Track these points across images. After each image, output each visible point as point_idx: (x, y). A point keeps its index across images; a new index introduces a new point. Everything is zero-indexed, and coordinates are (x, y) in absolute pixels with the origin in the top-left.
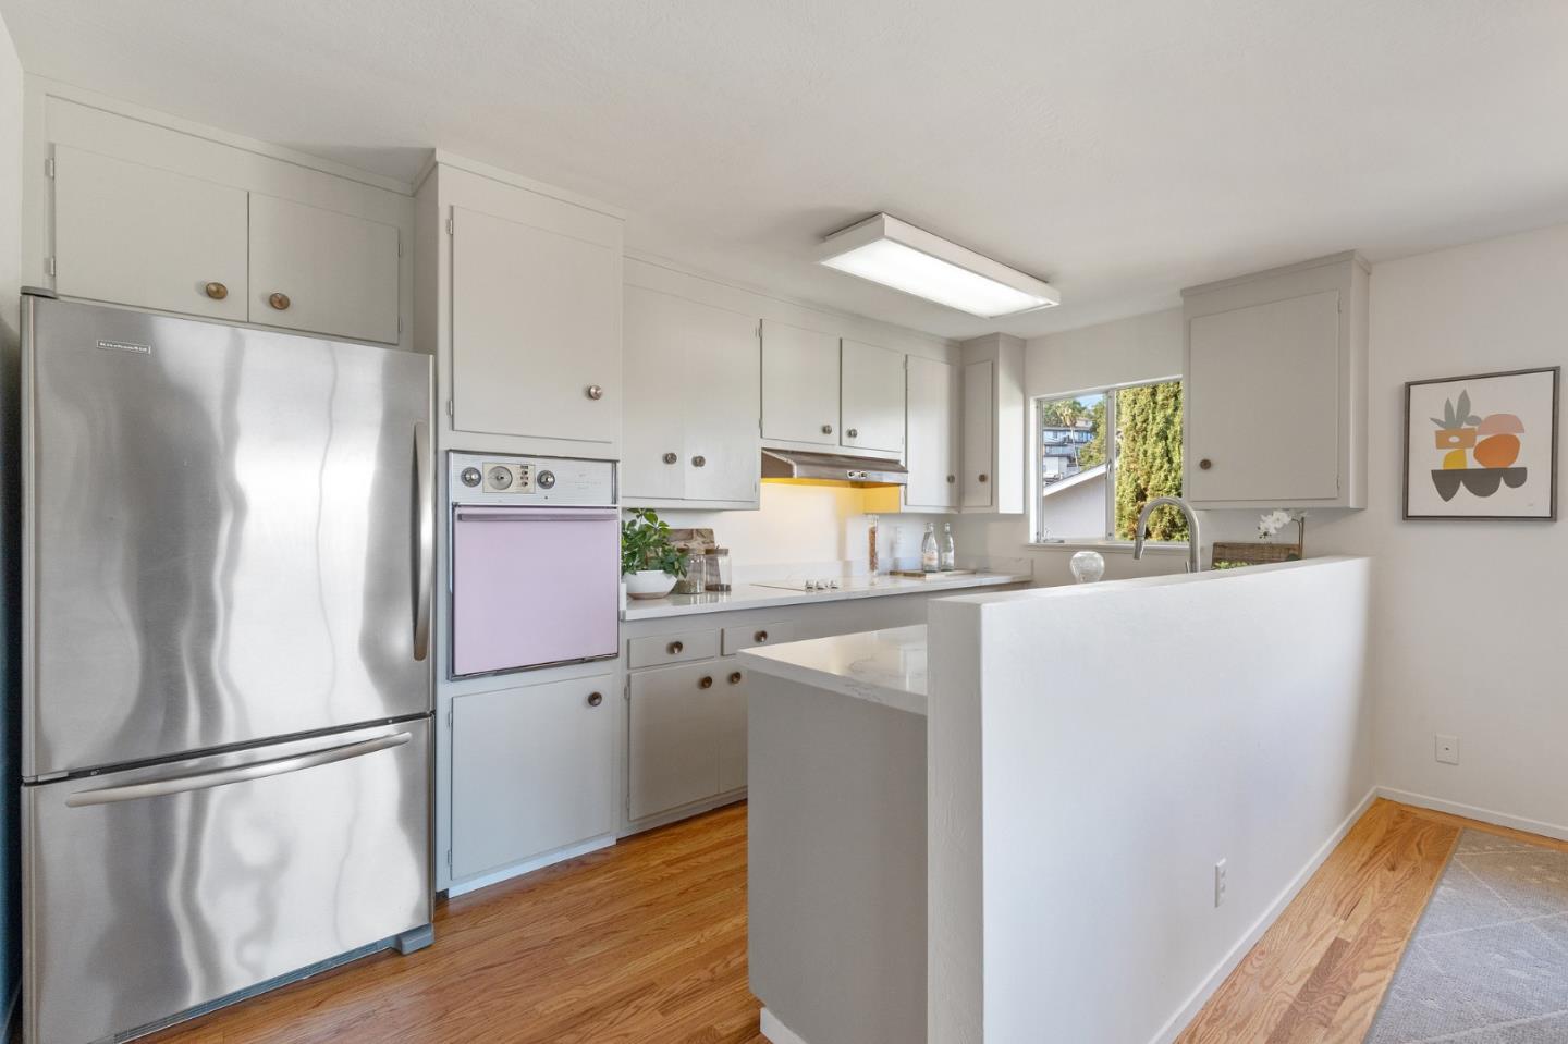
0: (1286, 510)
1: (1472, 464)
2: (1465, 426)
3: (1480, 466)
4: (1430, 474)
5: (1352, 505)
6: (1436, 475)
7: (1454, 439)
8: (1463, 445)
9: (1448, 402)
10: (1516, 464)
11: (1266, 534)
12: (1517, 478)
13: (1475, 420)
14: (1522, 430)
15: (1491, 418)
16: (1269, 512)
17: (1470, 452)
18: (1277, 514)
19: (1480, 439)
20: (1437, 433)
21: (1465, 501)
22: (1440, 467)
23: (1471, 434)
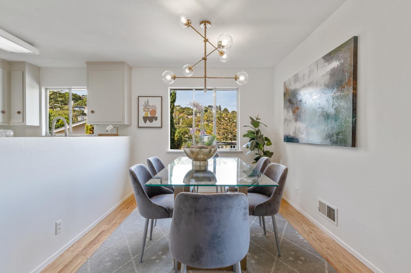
0: (112, 125)
1: (149, 115)
2: (148, 107)
3: (150, 116)
4: (142, 117)
5: (126, 123)
6: (143, 117)
7: (146, 110)
8: (148, 111)
9: (145, 101)
10: (156, 116)
11: (107, 131)
12: (156, 119)
13: (149, 106)
14: (157, 109)
15: (152, 106)
16: (108, 125)
17: (149, 113)
18: (110, 126)
19: (150, 110)
20: (144, 108)
21: (148, 124)
22: (144, 116)
23: (148, 109)
